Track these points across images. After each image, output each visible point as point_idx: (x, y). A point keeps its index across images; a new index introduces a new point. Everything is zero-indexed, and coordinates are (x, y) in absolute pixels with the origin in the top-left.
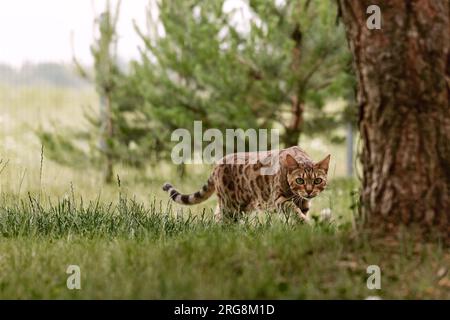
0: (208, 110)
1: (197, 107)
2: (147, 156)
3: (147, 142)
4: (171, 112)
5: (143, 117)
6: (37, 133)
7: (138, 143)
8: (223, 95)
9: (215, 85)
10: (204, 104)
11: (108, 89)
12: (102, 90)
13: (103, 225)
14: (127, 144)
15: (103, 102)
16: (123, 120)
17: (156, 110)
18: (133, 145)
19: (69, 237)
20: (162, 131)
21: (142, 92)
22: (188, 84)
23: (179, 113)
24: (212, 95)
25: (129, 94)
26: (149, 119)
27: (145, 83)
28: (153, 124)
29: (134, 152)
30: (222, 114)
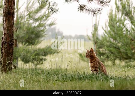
0: (120, 48)
1: (117, 48)
2: (105, 59)
3: (105, 56)
4: (111, 49)
5: (104, 50)
6: (78, 54)
7: (103, 56)
8: (124, 45)
9: (122, 42)
10: (119, 47)
11: (96, 43)
12: (94, 43)
13: (94, 78)
14: (100, 57)
15: (94, 46)
16: (99, 50)
17: (107, 48)
18: (102, 57)
19: (86, 81)
20: (109, 54)
21: (104, 44)
22: (115, 42)
23: (113, 49)
24: (121, 45)
25: (101, 44)
26: (106, 50)
27: (105, 41)
28: (107, 52)
29: (102, 58)
30: (124, 49)
